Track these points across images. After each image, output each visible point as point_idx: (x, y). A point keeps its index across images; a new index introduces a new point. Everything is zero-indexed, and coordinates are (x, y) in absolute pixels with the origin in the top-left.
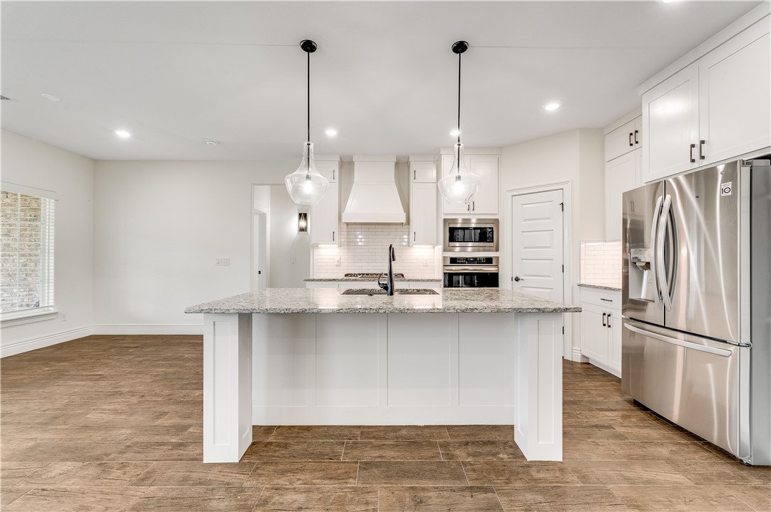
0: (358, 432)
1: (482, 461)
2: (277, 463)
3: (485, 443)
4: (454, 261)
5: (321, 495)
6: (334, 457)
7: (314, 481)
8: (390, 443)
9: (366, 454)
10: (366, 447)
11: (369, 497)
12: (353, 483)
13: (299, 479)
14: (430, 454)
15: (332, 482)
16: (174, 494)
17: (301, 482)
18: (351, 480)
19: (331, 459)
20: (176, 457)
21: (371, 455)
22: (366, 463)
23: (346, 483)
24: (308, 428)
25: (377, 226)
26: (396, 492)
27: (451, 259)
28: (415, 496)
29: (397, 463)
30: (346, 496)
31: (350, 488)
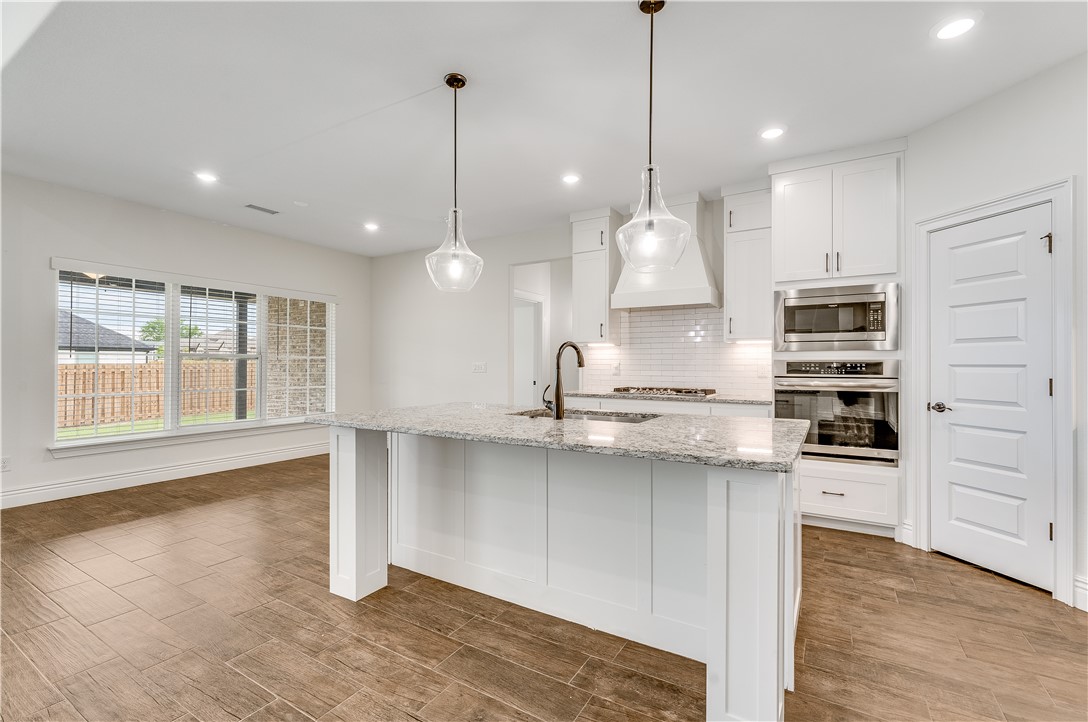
0: (501, 610)
1: (625, 707)
2: (385, 615)
3: (661, 686)
4: (794, 368)
5: (389, 664)
6: (443, 629)
7: (399, 647)
8: (525, 637)
9: (482, 639)
10: (492, 630)
11: (432, 689)
12: (433, 666)
13: (387, 639)
14: (560, 669)
15: (414, 655)
16: (284, 612)
17: (387, 642)
18: (434, 662)
19: (440, 630)
20: (317, 579)
21: (486, 641)
22: (471, 650)
23: (426, 662)
24: (451, 588)
25: (675, 312)
26: (466, 696)
27: (789, 364)
28: (483, 710)
29: (505, 663)
30: (411, 676)
31: (423, 669)
